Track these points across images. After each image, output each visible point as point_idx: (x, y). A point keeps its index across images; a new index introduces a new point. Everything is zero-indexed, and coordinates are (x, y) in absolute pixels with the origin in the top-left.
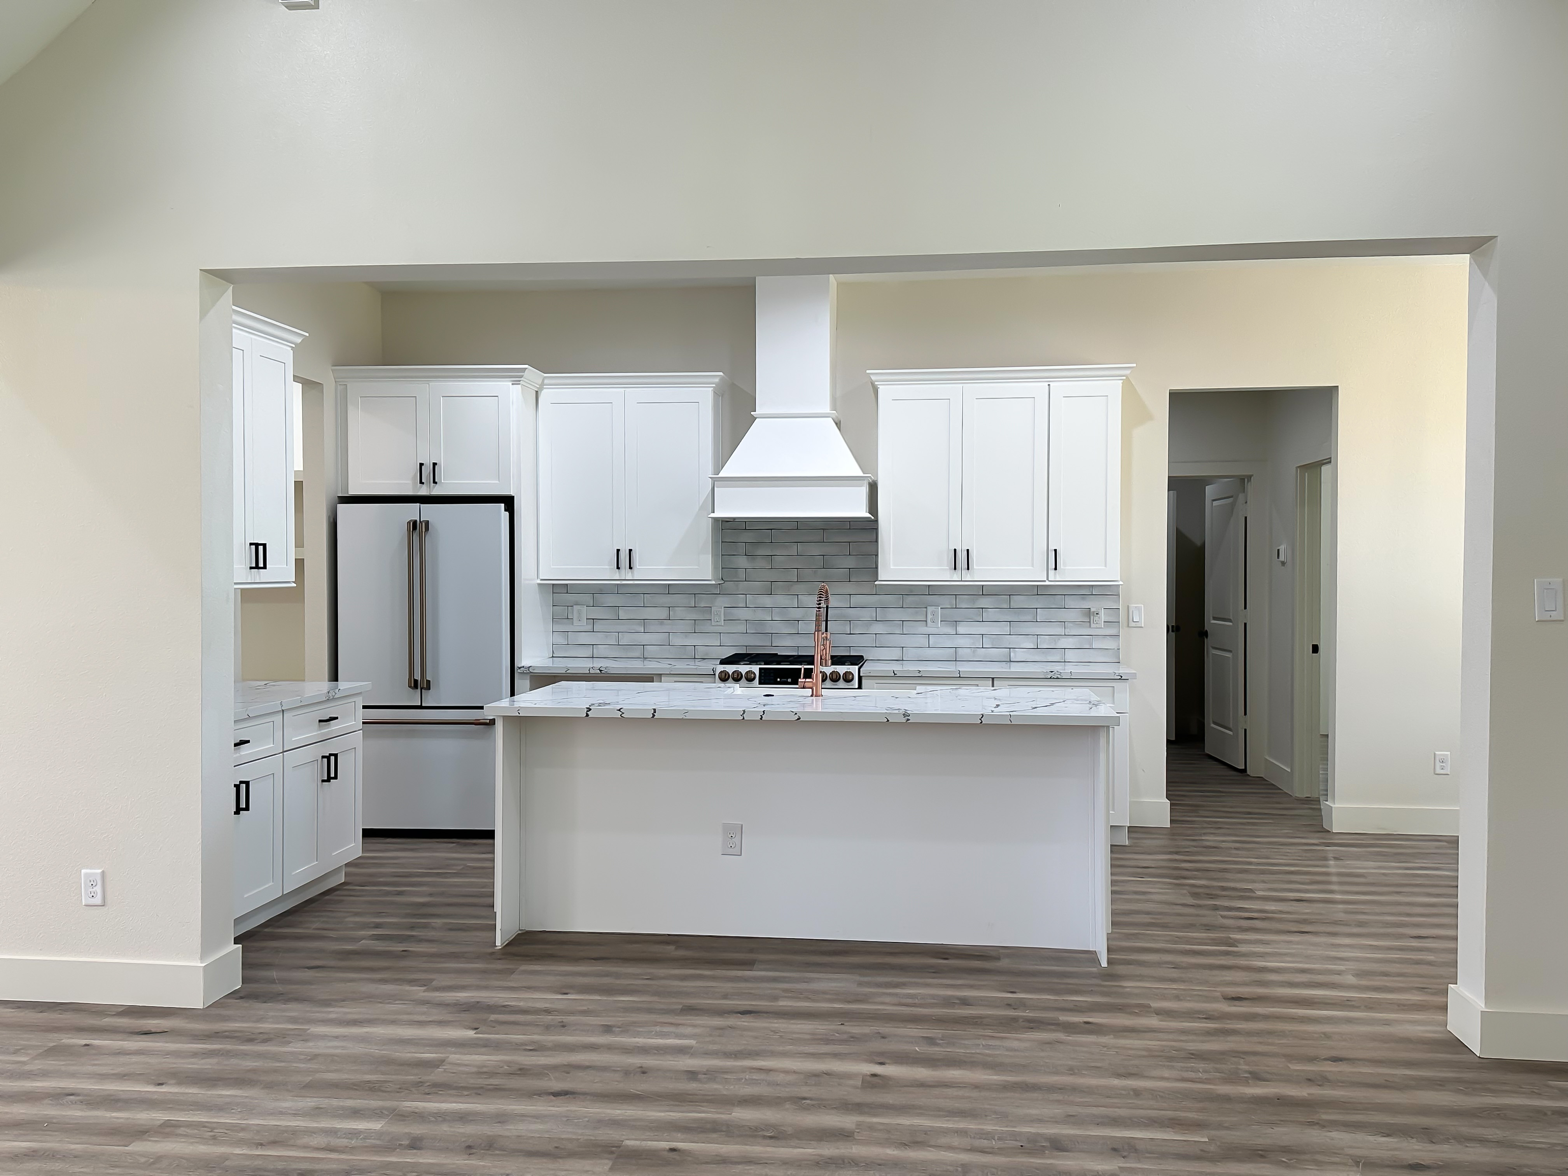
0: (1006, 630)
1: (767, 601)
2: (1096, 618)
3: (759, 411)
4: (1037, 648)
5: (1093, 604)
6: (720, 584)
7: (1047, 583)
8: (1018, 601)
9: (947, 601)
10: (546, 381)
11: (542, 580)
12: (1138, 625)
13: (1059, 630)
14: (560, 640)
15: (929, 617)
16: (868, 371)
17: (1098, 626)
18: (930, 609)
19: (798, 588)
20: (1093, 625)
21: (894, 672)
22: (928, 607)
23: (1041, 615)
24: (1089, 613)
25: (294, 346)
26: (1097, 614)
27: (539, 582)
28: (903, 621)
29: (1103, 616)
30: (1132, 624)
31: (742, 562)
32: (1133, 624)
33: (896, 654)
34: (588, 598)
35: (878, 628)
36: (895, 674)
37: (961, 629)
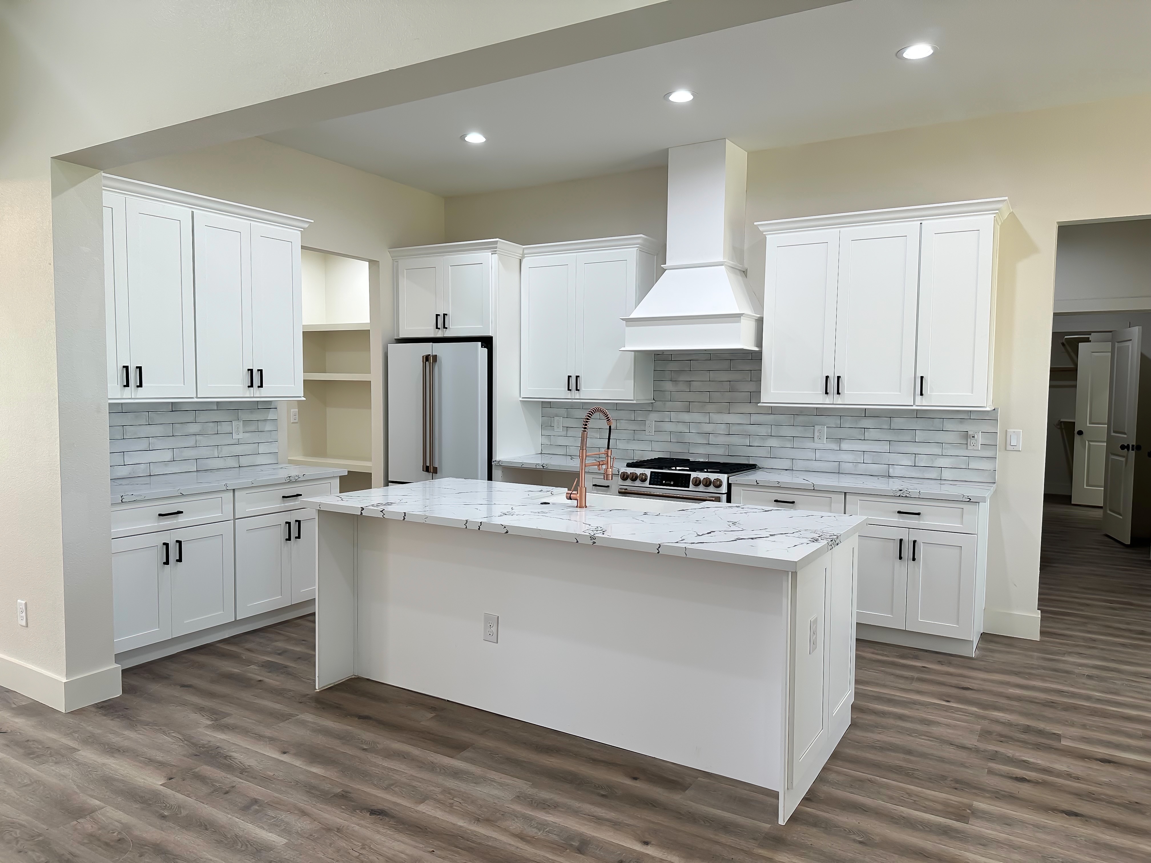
0: (886, 447)
1: (686, 417)
2: (973, 441)
3: (669, 263)
4: (915, 466)
5: (970, 428)
6: (652, 403)
7: (914, 407)
8: (898, 422)
9: (833, 421)
10: (525, 252)
11: (523, 398)
12: (1016, 448)
13: (937, 450)
14: (546, 441)
15: (816, 434)
16: (755, 223)
17: (975, 448)
18: (817, 428)
19: (710, 407)
20: (969, 447)
21: (756, 482)
22: (815, 426)
23: (920, 436)
24: (966, 436)
25: (303, 230)
26: (973, 437)
27: (521, 399)
28: (793, 437)
29: (980, 439)
30: (1009, 448)
31: (668, 386)
32: (1011, 448)
33: (787, 464)
34: (563, 411)
35: (773, 442)
36: (757, 484)
37: (845, 446)
